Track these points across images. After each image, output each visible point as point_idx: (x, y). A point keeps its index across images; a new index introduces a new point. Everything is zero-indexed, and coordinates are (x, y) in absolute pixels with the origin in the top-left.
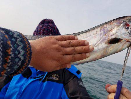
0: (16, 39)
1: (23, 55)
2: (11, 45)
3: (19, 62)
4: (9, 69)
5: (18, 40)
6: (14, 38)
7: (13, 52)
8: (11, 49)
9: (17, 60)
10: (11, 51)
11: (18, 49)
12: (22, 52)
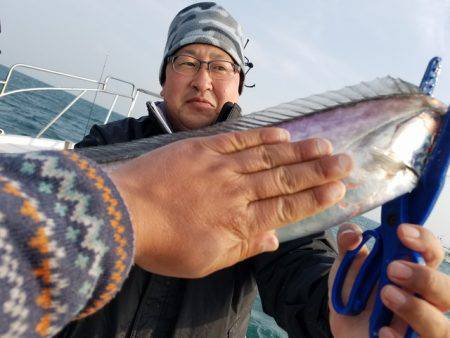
0: (56, 183)
1: (101, 236)
2: (41, 217)
3: (89, 265)
4: (62, 304)
5: (64, 183)
6: (47, 180)
7: (57, 239)
8: (47, 231)
9: (82, 261)
10: (50, 239)
11: (72, 219)
12: (90, 226)
